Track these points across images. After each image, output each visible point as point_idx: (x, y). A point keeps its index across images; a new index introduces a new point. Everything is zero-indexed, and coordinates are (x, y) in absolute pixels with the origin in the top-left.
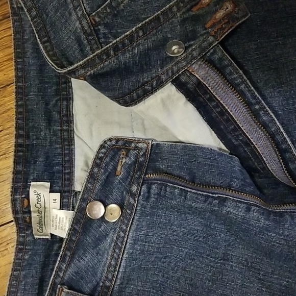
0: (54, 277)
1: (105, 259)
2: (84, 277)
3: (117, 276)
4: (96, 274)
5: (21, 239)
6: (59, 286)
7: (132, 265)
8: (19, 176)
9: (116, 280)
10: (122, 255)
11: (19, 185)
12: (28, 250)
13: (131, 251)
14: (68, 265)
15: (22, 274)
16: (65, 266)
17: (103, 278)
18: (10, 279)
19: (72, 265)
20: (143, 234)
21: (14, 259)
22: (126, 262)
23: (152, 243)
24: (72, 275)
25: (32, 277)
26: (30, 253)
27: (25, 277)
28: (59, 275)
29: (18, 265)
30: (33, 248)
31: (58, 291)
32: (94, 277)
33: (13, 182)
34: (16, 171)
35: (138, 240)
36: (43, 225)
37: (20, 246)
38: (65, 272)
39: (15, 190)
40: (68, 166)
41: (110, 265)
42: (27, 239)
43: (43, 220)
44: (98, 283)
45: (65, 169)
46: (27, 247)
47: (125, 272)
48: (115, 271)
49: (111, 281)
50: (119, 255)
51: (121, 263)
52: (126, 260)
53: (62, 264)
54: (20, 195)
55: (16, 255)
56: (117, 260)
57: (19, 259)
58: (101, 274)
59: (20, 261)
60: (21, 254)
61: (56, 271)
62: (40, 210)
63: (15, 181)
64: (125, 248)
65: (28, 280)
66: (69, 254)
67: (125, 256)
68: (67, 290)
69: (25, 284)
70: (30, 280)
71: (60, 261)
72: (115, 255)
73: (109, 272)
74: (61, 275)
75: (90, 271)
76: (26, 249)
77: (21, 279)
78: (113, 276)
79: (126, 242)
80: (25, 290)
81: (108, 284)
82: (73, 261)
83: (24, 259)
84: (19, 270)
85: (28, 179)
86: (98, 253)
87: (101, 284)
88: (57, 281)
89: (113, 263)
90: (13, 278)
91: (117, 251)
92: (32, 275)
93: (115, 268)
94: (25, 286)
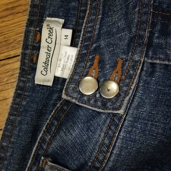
0: (37, 148)
1: (97, 136)
2: (70, 153)
3: (109, 158)
4: (84, 152)
5: (21, 84)
6: (42, 158)
7: (129, 147)
8: (36, 10)
9: (107, 162)
10: (119, 134)
11: (35, 18)
12: (27, 96)
13: (130, 129)
14: (53, 137)
15: (17, 119)
16: (49, 137)
17: (93, 158)
18: (6, 123)
19: (58, 137)
20: (145, 112)
21: (12, 103)
22: (123, 142)
23: (156, 122)
24: (57, 148)
25: (27, 124)
26: (28, 99)
27: (20, 123)
28: (42, 147)
29: (15, 110)
30: (32, 95)
31: (41, 162)
32: (82, 155)
33: (29, 15)
34: (33, 5)
35: (139, 118)
36: (49, 65)
37: (19, 91)
38: (49, 144)
39: (30, 23)
40: (85, 3)
41: (103, 144)
42: (27, 85)
43: (50, 59)
44: (86, 163)
45: (81, 6)
46: (25, 93)
47: (119, 155)
48: (108, 152)
49: (101, 163)
50: (114, 133)
51: (116, 142)
52: (122, 139)
53: (46, 135)
54: (34, 28)
55: (14, 100)
56: (111, 138)
57: (17, 104)
58: (91, 154)
59: (17, 106)
60: (19, 100)
61: (39, 143)
62: (50, 45)
63: (31, 14)
64: (122, 126)
65: (23, 127)
66: (56, 123)
67: (122, 134)
68: (51, 164)
69: (19, 130)
70: (24, 127)
71: (44, 131)
72: (110, 132)
73: (101, 152)
74: (45, 147)
75: (77, 148)
76: (25, 95)
77: (17, 124)
78: (105, 158)
79: (125, 120)
80: (18, 136)
81: (97, 165)
82: (59, 133)
83: (21, 105)
84: (15, 115)
85: (44, 14)
86: (88, 129)
87: (90, 164)
88: (40, 152)
89: (107, 142)
90: (9, 122)
91: (113, 128)
92: (27, 122)
93: (109, 148)
94: (19, 132)
